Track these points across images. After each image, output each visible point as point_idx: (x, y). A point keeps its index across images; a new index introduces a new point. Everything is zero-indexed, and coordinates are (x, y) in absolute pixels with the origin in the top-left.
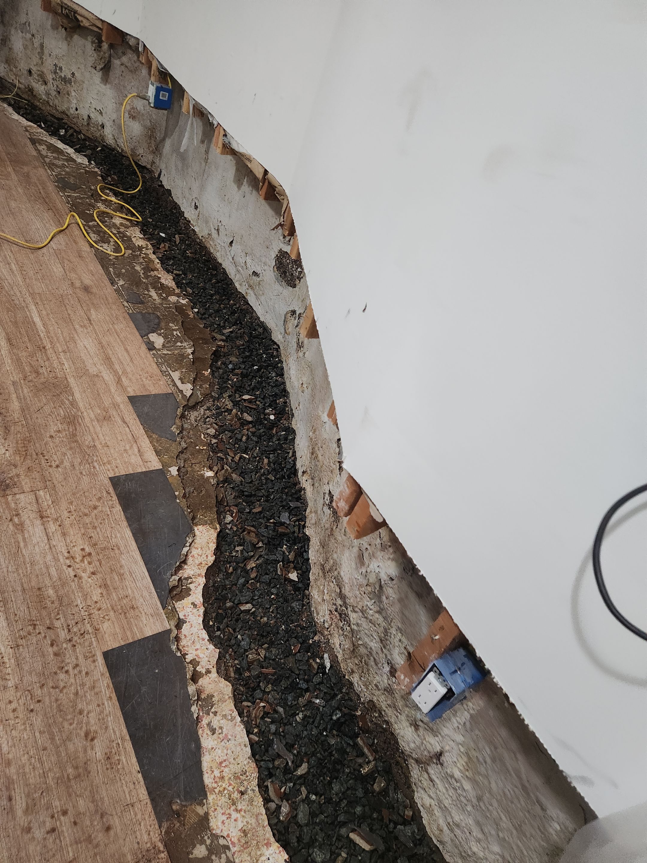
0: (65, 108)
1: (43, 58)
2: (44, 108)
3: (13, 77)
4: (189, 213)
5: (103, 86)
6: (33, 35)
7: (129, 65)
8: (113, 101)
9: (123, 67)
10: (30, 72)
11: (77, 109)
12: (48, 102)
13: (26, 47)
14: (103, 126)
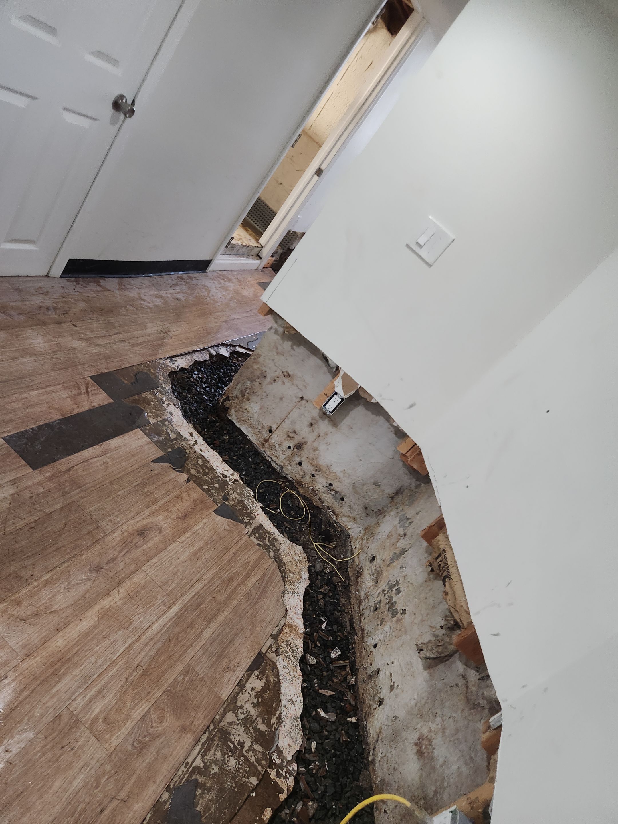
0: (368, 628)
1: (393, 562)
2: (353, 602)
3: (358, 546)
5: (420, 666)
6: (405, 535)
7: (472, 689)
8: (416, 697)
9: (461, 682)
10: (373, 559)
11: (375, 646)
12: (360, 602)
13: (390, 536)
14: (380, 703)
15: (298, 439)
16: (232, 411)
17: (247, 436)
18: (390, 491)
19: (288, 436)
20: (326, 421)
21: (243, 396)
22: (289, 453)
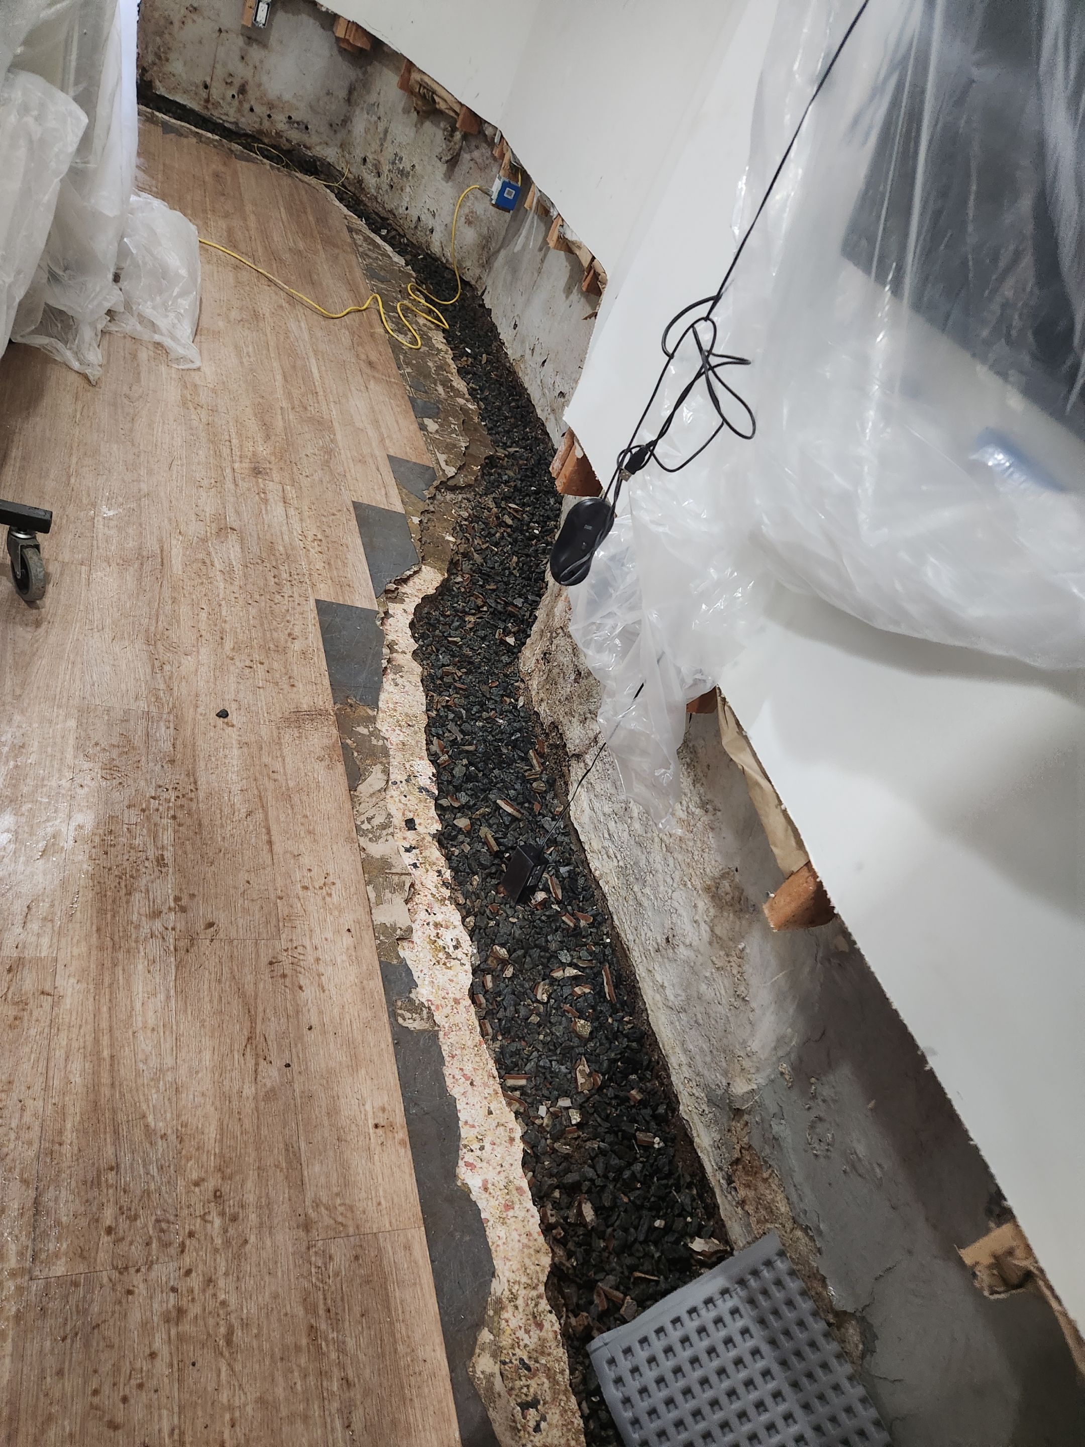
0: (393, 206)
1: (383, 145)
2: (369, 205)
3: (343, 165)
4: (505, 333)
5: (444, 183)
6: (379, 118)
7: (479, 161)
8: (451, 201)
9: (472, 164)
10: (365, 160)
11: (407, 209)
12: (376, 198)
13: (367, 131)
14: (432, 231)
15: (237, 82)
16: (157, 83)
17: (184, 106)
18: (342, 94)
19: (227, 83)
20: (255, 46)
21: (160, 58)
22: (236, 103)
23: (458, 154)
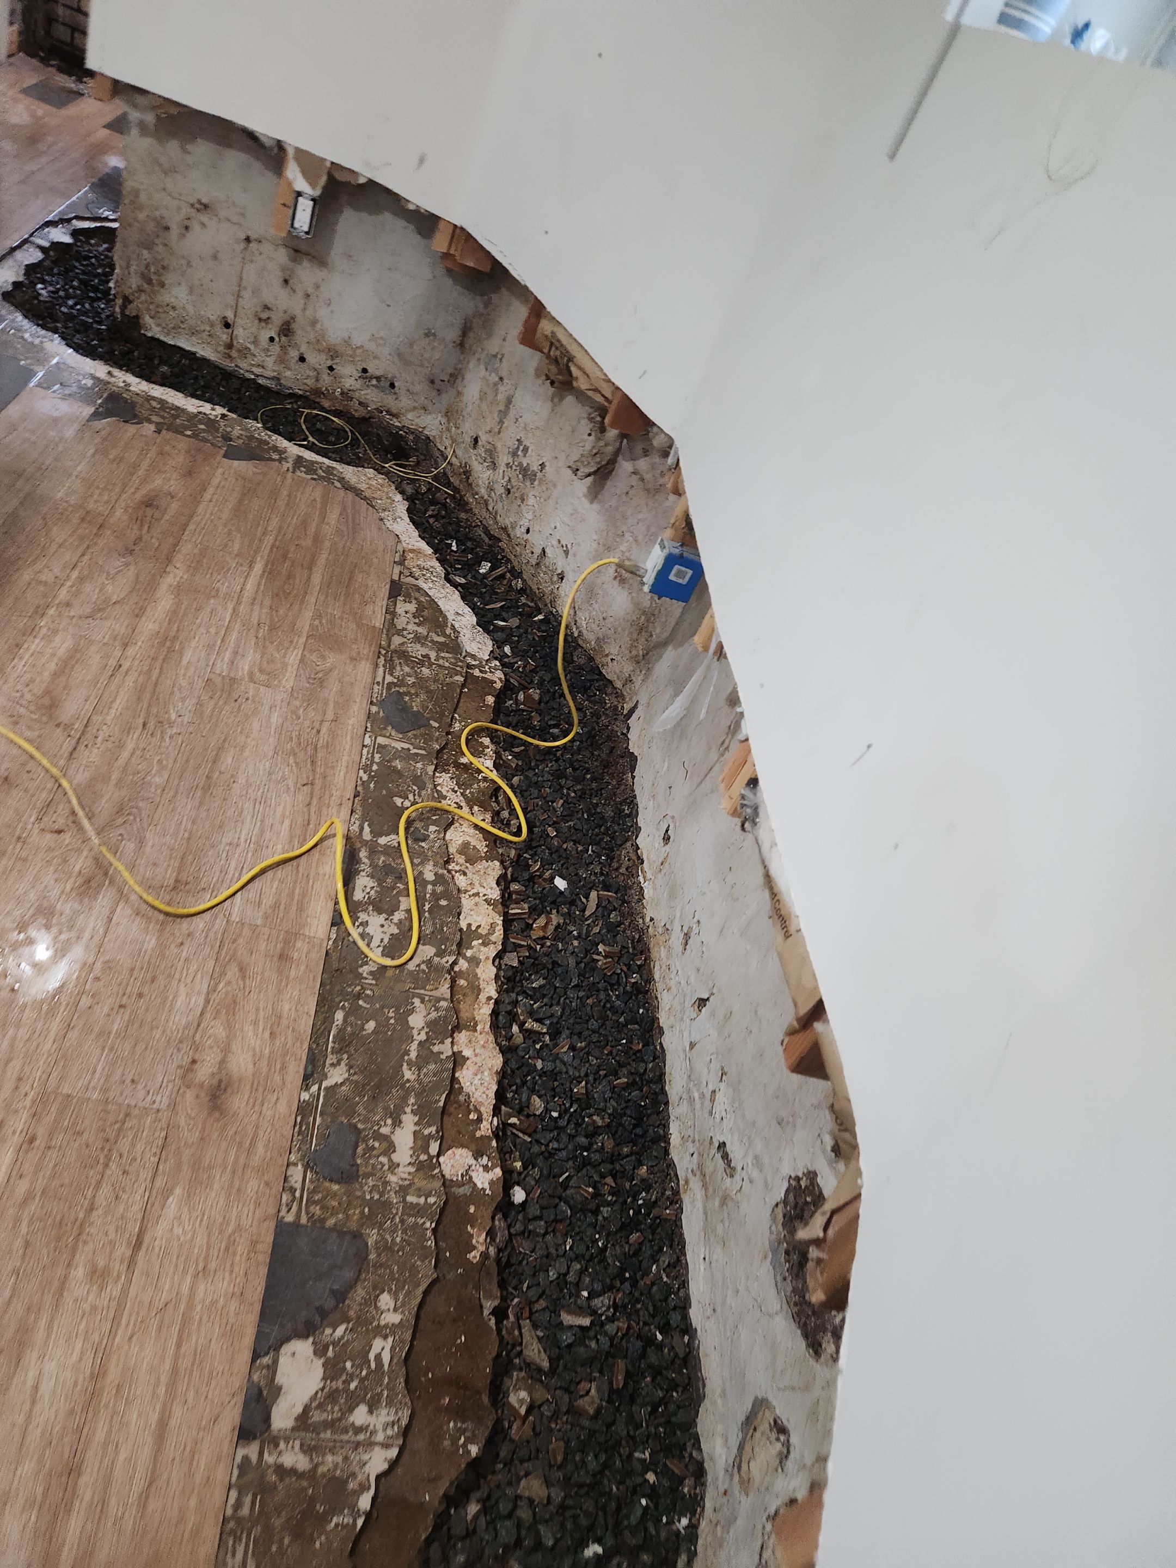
0: (509, 521)
1: (503, 423)
2: (476, 511)
3: (447, 442)
4: (648, 841)
5: (586, 502)
6: (501, 379)
7: (648, 477)
8: (595, 537)
9: (634, 480)
10: (476, 440)
11: (528, 531)
12: (486, 503)
13: (483, 396)
14: (562, 577)
15: (277, 319)
16: (147, 320)
17: (194, 354)
18: (452, 335)
19: (260, 320)
20: (306, 263)
21: (150, 282)
22: (276, 349)
23: (612, 462)
